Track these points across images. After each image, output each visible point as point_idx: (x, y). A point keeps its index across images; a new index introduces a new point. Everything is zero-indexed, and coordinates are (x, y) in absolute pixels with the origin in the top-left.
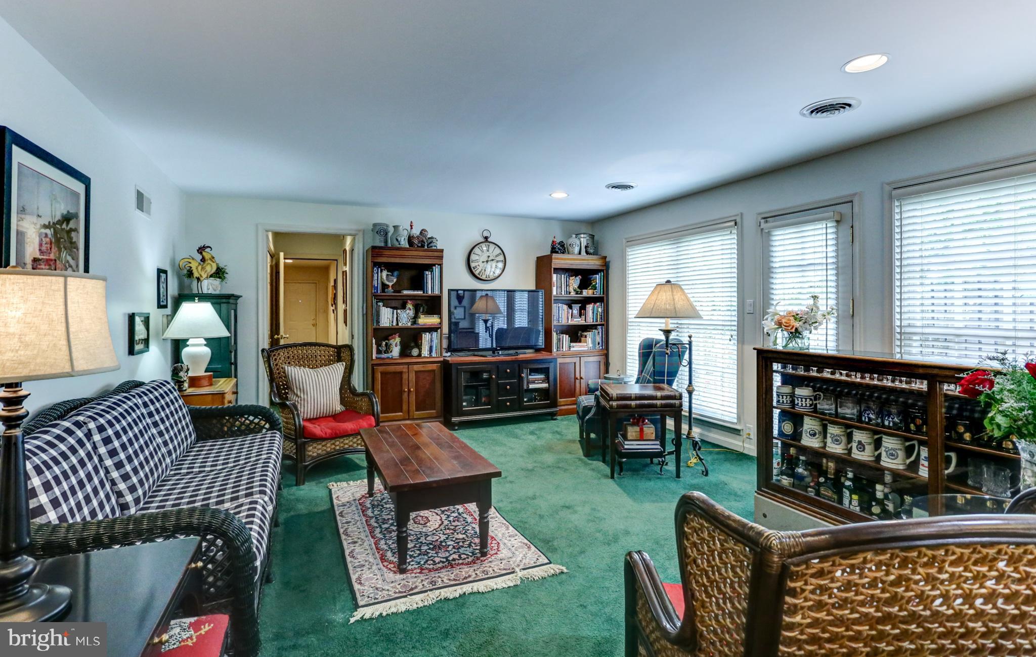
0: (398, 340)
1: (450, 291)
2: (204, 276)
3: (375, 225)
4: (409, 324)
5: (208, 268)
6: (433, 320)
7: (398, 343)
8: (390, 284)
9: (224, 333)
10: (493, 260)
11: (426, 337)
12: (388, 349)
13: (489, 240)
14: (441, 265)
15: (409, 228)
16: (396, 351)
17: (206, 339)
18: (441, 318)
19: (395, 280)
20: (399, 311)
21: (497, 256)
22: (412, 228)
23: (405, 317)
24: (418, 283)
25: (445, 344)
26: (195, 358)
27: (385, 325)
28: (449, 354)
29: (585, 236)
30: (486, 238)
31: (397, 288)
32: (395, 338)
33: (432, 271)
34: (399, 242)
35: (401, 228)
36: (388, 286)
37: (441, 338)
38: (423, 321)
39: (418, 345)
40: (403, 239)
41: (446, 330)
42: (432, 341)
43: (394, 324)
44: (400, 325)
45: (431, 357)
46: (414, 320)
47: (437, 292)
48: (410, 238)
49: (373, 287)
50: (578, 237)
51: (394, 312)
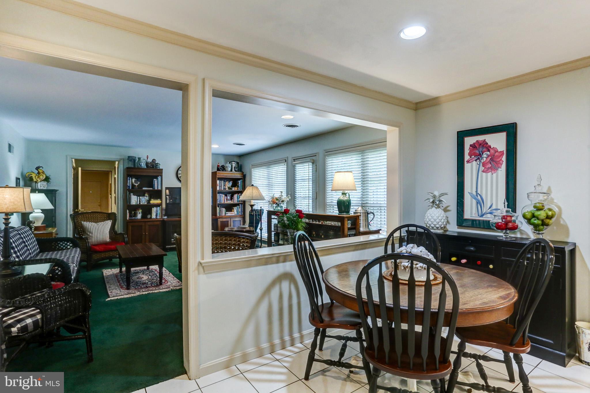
0: (140, 211)
1: (167, 188)
2: (39, 181)
3: (129, 157)
4: (146, 203)
5: (41, 177)
6: (158, 201)
7: (141, 212)
8: (137, 185)
9: (50, 206)
11: (154, 210)
12: (135, 215)
14: (162, 176)
15: (146, 159)
16: (139, 216)
17: (42, 210)
18: (162, 200)
19: (139, 183)
20: (141, 197)
22: (147, 159)
23: (144, 200)
24: (151, 185)
25: (164, 213)
26: (37, 218)
27: (134, 204)
28: (166, 217)
29: (234, 163)
31: (140, 187)
32: (139, 210)
33: (157, 179)
34: (141, 165)
35: (142, 159)
36: (135, 186)
37: (162, 210)
38: (153, 202)
39: (150, 213)
40: (143, 164)
41: (164, 206)
42: (157, 211)
43: (138, 203)
44: (141, 203)
45: (157, 218)
46: (149, 201)
47: (160, 188)
48: (147, 163)
49: (127, 186)
50: (231, 163)
51: (138, 198)
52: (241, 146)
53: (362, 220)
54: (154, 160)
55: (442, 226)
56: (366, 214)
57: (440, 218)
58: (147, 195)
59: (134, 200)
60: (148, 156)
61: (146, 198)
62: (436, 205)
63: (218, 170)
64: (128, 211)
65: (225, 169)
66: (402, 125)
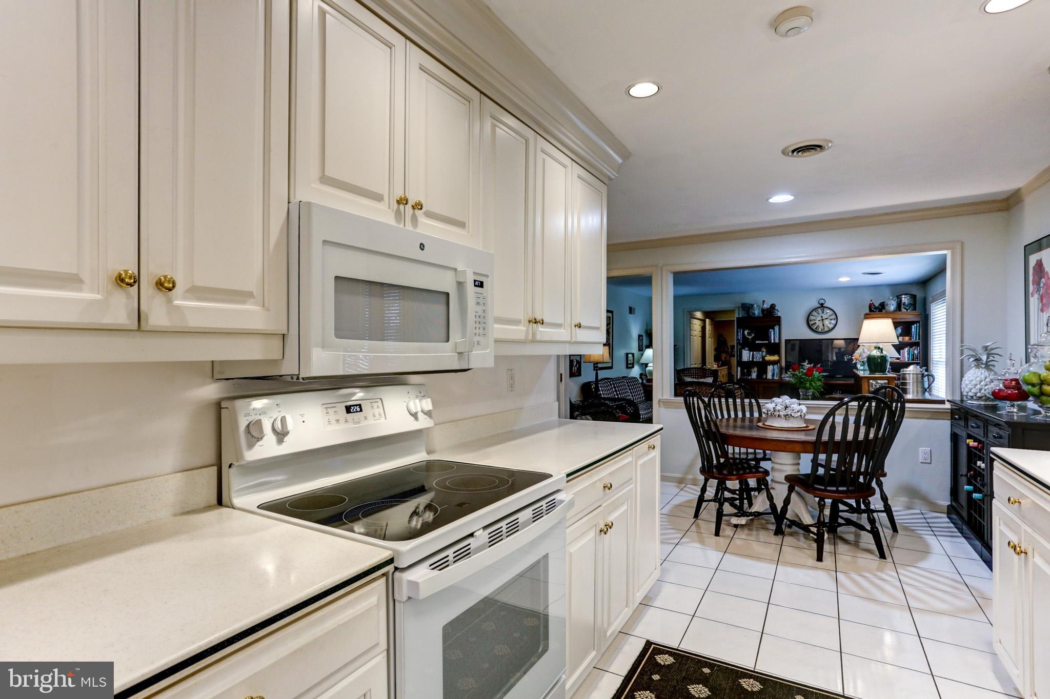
0: (756, 369)
1: (786, 341)
3: (743, 304)
4: (761, 360)
6: (776, 358)
7: (756, 371)
8: (750, 337)
10: (827, 319)
11: (770, 368)
12: (749, 374)
13: (824, 305)
14: (780, 325)
15: (761, 305)
16: (754, 375)
18: (779, 355)
19: (753, 335)
20: (755, 353)
21: (830, 316)
22: (763, 304)
23: (758, 356)
24: (768, 338)
27: (745, 360)
29: (906, 296)
30: (822, 304)
31: (754, 339)
32: (754, 368)
33: (774, 329)
34: (754, 314)
35: (755, 306)
36: (749, 338)
37: (781, 369)
38: (768, 358)
39: (766, 373)
40: (756, 312)
41: (783, 363)
42: (774, 370)
43: (751, 360)
44: (755, 360)
45: (773, 379)
46: (763, 358)
47: (777, 341)
48: (763, 310)
49: (738, 339)
50: (899, 297)
51: (751, 353)
52: (876, 275)
53: (911, 384)
54: (773, 306)
55: (979, 395)
56: (920, 376)
57: (974, 382)
58: (764, 350)
59: (746, 355)
60: (764, 301)
61: (760, 353)
62: (983, 364)
63: (871, 310)
64: (739, 369)
65: (884, 308)
66: (962, 244)
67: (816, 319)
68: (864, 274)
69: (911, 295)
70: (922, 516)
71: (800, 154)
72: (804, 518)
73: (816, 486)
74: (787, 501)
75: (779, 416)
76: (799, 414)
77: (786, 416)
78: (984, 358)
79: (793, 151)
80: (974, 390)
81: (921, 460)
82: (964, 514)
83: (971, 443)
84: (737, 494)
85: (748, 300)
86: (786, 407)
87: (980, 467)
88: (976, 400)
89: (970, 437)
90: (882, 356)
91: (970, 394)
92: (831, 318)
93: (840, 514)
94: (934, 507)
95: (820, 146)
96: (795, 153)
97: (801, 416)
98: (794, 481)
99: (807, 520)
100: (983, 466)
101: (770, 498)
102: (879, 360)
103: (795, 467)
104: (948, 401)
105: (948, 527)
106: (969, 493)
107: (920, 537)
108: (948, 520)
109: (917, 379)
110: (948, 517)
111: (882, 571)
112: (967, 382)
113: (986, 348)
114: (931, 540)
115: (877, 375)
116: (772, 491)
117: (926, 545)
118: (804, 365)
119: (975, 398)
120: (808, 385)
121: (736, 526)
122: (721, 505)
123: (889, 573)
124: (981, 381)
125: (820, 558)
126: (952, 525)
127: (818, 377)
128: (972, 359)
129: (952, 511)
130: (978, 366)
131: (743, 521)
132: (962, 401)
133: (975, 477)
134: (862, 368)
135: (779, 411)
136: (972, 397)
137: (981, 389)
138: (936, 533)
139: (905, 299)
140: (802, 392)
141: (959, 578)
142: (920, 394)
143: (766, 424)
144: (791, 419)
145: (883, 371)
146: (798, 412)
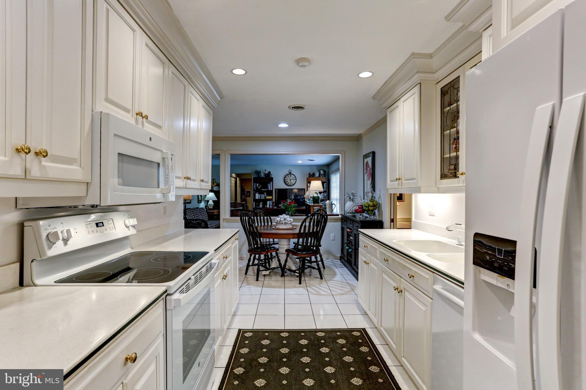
0: (262, 203)
1: (275, 189)
2: (214, 186)
3: (256, 171)
5: (215, 184)
6: (271, 197)
8: (259, 187)
9: (216, 199)
10: (292, 179)
11: (268, 202)
12: (259, 205)
13: (291, 173)
14: (272, 182)
15: (264, 171)
16: (261, 206)
17: (213, 201)
18: (272, 197)
19: (261, 186)
20: (261, 195)
21: (294, 178)
22: (265, 171)
23: (263, 197)
24: (267, 188)
26: (210, 205)
28: (276, 207)
30: (290, 173)
31: (261, 188)
33: (270, 184)
34: (261, 176)
35: (262, 172)
37: (273, 203)
38: (268, 197)
39: (266, 205)
40: (262, 175)
41: (274, 200)
42: (270, 203)
43: (259, 198)
44: (261, 198)
45: (270, 208)
46: (265, 197)
47: (271, 189)
48: (265, 174)
49: (254, 188)
50: (319, 171)
51: (260, 195)
52: (312, 161)
53: (328, 208)
54: (269, 173)
55: (350, 211)
56: (331, 205)
57: (349, 207)
58: (266, 194)
59: (257, 196)
60: (265, 170)
61: (264, 195)
62: (351, 199)
63: (309, 176)
64: (254, 203)
65: (314, 176)
66: (345, 152)
67: (288, 179)
68: (308, 160)
69: (324, 170)
70: (332, 262)
71: (295, 109)
72: (292, 267)
73: (298, 253)
74: (286, 261)
75: (282, 223)
76: (290, 222)
77: (285, 223)
78: (352, 197)
79: (293, 108)
80: (349, 210)
81: (331, 239)
82: (346, 258)
83: (348, 230)
84: (263, 261)
85: (258, 169)
86: (285, 219)
87: (351, 239)
88: (349, 214)
89: (348, 228)
90: (318, 197)
91: (348, 211)
92: (294, 179)
93: (306, 264)
94: (335, 257)
95: (303, 108)
96: (293, 109)
97: (291, 223)
98: (289, 251)
99: (294, 268)
100: (352, 238)
101: (279, 260)
102: (317, 198)
103: (288, 246)
104: (340, 214)
105: (340, 265)
106: (348, 250)
107: (332, 269)
108: (340, 262)
109: (330, 206)
110: (340, 261)
111: (322, 284)
112: (347, 207)
113: (352, 193)
114: (336, 270)
115: (316, 205)
116: (279, 257)
117: (335, 272)
118: (287, 201)
119: (349, 213)
120: (290, 209)
121: (264, 275)
122: (259, 266)
123: (324, 284)
124: (351, 206)
125: (300, 283)
126: (341, 263)
127: (293, 206)
128: (348, 198)
129: (341, 258)
130: (350, 201)
131: (267, 272)
132: (344, 214)
133: (349, 243)
134: (309, 202)
135: (282, 221)
136: (348, 212)
137: (351, 209)
138: (337, 267)
139: (322, 172)
140: (287, 213)
141: (345, 281)
142: (331, 212)
143: (277, 227)
144: (287, 224)
145: (318, 203)
146: (290, 221)
